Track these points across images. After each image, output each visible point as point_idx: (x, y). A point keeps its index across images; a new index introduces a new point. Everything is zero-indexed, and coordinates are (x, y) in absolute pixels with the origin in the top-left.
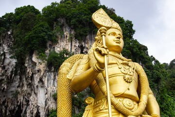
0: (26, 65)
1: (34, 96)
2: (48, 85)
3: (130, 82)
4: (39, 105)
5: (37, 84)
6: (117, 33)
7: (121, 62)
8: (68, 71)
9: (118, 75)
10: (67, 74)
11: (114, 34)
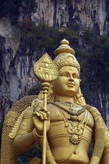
1: (6, 85)
2: (21, 75)
3: (77, 144)
4: (12, 100)
5: (7, 70)
6: (71, 72)
7: (69, 116)
8: (14, 123)
9: (63, 136)
10: (11, 127)
11: (68, 74)
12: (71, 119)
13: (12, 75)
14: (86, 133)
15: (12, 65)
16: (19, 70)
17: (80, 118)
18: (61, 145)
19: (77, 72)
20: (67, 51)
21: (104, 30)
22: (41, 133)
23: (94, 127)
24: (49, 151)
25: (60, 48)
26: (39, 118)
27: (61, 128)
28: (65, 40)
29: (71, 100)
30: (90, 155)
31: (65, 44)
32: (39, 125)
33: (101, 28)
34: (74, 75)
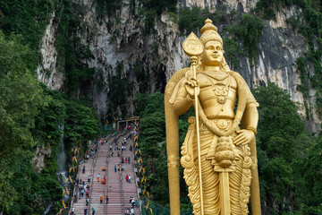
0: (156, 27)
1: (171, 61)
3: (223, 103)
5: (171, 48)
6: (215, 46)
7: (215, 82)
8: (172, 91)
9: (210, 98)
10: (170, 95)
11: (212, 48)
12: (218, 84)
13: (175, 53)
14: (231, 94)
15: (174, 44)
16: (179, 48)
17: (224, 82)
18: (210, 105)
19: (220, 45)
20: (211, 28)
21: (247, 7)
22: (193, 97)
23: (237, 89)
24: (202, 112)
25: (205, 26)
26: (190, 85)
27: (209, 92)
28: (208, 20)
29: (217, 68)
30: (235, 111)
31: (209, 23)
32: (191, 91)
33: (244, 5)
34: (217, 47)
